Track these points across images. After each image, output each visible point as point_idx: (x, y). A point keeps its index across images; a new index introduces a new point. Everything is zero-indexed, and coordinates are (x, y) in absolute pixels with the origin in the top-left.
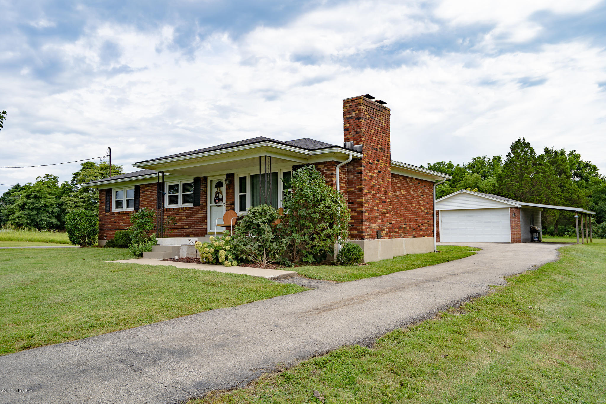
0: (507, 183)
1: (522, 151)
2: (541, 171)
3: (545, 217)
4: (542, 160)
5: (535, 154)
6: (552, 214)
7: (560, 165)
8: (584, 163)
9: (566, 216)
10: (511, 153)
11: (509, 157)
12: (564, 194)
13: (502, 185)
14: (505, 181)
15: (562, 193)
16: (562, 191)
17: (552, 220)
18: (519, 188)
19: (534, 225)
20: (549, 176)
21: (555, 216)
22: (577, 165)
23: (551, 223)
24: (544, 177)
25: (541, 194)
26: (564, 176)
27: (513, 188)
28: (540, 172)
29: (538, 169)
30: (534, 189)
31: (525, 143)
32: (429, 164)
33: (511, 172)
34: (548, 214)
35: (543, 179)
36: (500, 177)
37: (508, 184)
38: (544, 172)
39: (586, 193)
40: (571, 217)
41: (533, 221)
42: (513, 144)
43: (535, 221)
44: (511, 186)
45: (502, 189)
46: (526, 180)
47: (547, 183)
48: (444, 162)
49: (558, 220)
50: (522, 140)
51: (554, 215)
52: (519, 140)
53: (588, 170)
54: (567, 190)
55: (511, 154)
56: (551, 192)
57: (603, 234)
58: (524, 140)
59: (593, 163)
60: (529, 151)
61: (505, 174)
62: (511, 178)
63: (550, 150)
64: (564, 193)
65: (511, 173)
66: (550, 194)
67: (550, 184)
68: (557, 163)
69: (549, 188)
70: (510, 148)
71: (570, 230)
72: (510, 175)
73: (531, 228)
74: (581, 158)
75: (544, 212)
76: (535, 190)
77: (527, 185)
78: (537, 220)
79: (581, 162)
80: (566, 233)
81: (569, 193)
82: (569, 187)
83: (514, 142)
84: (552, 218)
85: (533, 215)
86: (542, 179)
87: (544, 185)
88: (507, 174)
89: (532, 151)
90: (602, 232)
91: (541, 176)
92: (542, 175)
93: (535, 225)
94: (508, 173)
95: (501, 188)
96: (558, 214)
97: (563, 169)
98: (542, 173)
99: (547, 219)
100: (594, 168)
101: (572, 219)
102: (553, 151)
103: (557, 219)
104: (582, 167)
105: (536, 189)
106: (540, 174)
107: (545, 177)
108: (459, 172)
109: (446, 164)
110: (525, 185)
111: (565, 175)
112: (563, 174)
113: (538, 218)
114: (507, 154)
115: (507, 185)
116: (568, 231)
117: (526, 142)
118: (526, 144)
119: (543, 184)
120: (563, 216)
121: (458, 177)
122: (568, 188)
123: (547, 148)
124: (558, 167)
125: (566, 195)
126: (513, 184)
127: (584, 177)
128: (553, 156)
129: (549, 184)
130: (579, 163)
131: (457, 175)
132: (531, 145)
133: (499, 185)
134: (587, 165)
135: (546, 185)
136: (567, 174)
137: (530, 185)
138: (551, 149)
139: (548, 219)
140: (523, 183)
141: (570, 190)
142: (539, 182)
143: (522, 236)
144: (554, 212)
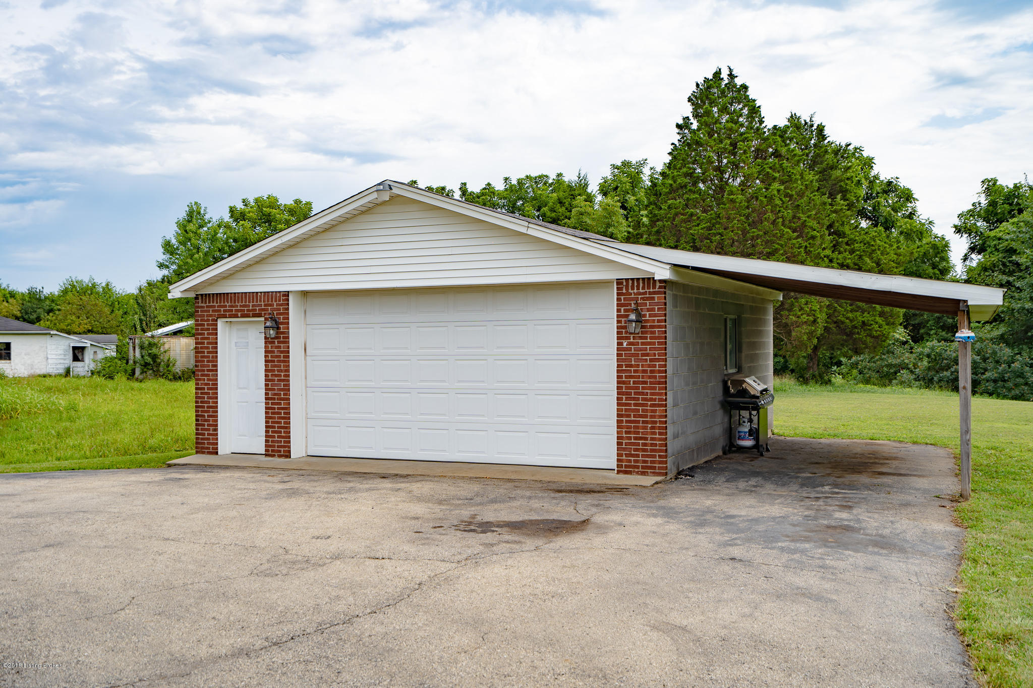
0: (673, 211)
1: (724, 110)
2: (777, 175)
3: (786, 325)
4: (783, 141)
5: (761, 122)
6: (804, 318)
7: (832, 168)
8: (882, 181)
9: (843, 323)
10: (691, 118)
11: (686, 131)
12: (840, 256)
13: (658, 220)
14: (669, 207)
15: (833, 252)
16: (835, 247)
17: (805, 337)
18: (709, 229)
19: (740, 370)
20: (801, 195)
21: (815, 321)
22: (865, 184)
23: (801, 346)
24: (786, 195)
25: (776, 250)
26: (842, 202)
27: (690, 229)
28: (775, 179)
29: (771, 168)
30: (755, 232)
31: (735, 86)
32: (506, 179)
33: (686, 175)
34: (795, 315)
35: (783, 203)
36: (656, 194)
37: (676, 215)
38: (788, 180)
39: (899, 255)
40: (856, 327)
41: (738, 348)
42: (698, 85)
43: (745, 352)
44: (685, 221)
45: (658, 232)
46: (733, 201)
47: (794, 217)
48: (547, 176)
49: (821, 335)
50: (725, 75)
51: (811, 318)
52: (717, 74)
53: (892, 199)
54: (847, 244)
55: (692, 120)
56: (807, 244)
57: (931, 373)
58: (731, 76)
59: (903, 183)
60: (745, 111)
61: (670, 182)
62: (686, 196)
63: (806, 123)
64: (840, 253)
65: (687, 180)
66: (802, 250)
67: (803, 217)
68: (822, 163)
69: (800, 231)
70: (690, 100)
71: (843, 359)
72: (685, 186)
73: (725, 383)
74: (875, 167)
75: (784, 309)
76: (758, 237)
77: (734, 218)
78: (755, 345)
79: (876, 177)
80: (835, 368)
81: (852, 252)
82: (852, 236)
83: (701, 81)
84: (805, 329)
85: (737, 323)
86: (781, 199)
87: (787, 222)
88: (675, 182)
89: (755, 111)
90: (929, 369)
91: (779, 191)
92: (782, 187)
93: (745, 365)
94: (679, 181)
95: (655, 229)
96: (824, 316)
97: (841, 181)
98: (782, 182)
99: (789, 333)
100: (908, 196)
101: (858, 333)
102: (812, 126)
103: (819, 332)
104: (878, 193)
105: (761, 233)
106: (775, 186)
107: (791, 196)
108: (566, 194)
109: (550, 181)
110: (728, 218)
111: (844, 198)
112: (839, 197)
113: (760, 333)
114: (681, 122)
115: (674, 220)
116: (839, 364)
117: (738, 82)
118: (739, 91)
119: (782, 217)
120: (835, 323)
121: (564, 209)
122: (851, 240)
123: (798, 115)
124: (824, 174)
125: (845, 259)
126: (692, 215)
127: (882, 219)
128: (813, 142)
129: (799, 218)
130: (872, 182)
131: (560, 203)
132: (751, 94)
133: (651, 221)
134: (890, 187)
135: (790, 222)
136: (848, 196)
137: (743, 218)
138: (808, 121)
139: (794, 334)
140: (723, 214)
141: (856, 245)
142: (772, 212)
143: (676, 436)
144: (811, 310)
